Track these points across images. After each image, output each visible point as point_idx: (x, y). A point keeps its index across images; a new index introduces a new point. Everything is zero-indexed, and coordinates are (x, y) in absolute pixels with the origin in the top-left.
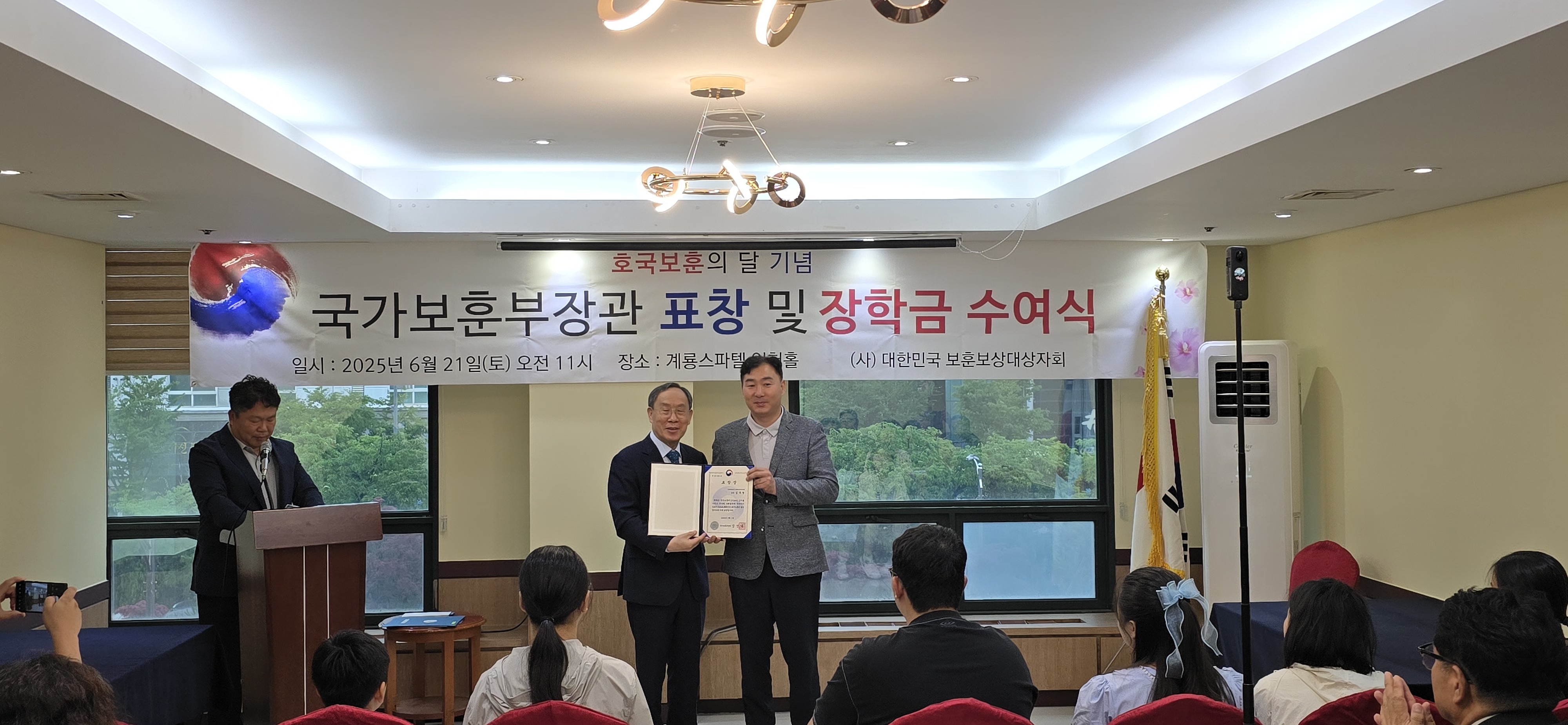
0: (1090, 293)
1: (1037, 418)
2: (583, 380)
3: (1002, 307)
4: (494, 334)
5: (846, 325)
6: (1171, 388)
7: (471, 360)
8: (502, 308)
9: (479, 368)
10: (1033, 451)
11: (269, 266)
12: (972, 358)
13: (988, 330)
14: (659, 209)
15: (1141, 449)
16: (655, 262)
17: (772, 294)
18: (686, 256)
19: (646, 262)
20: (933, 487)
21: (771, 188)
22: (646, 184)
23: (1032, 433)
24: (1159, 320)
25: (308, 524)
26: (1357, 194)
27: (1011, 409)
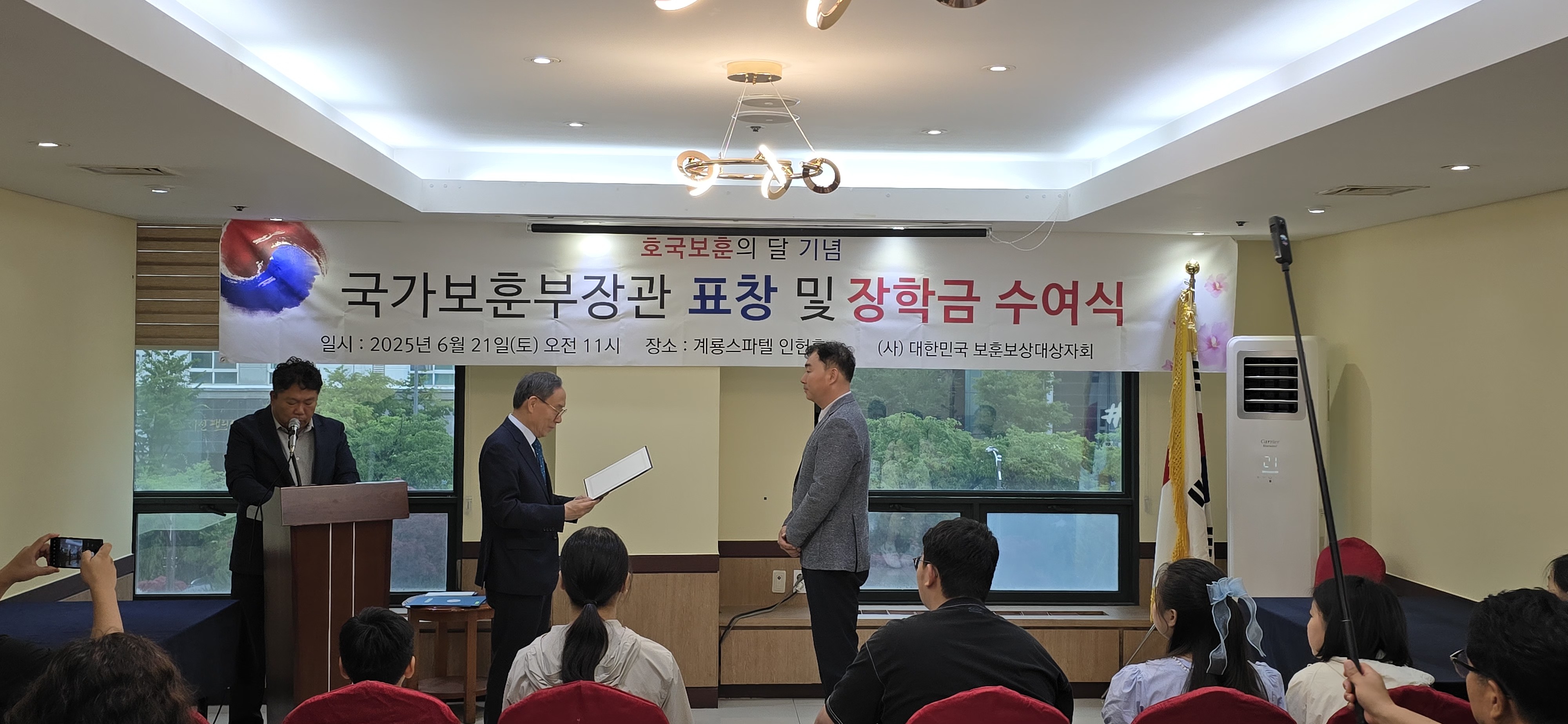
0: (1120, 285)
1: (1056, 411)
2: (610, 363)
3: (1031, 297)
4: (523, 316)
5: (874, 313)
6: (1199, 382)
7: (499, 341)
8: (531, 289)
9: (507, 349)
10: (1052, 444)
11: (299, 244)
12: (1000, 348)
13: (1016, 321)
14: (693, 193)
15: (1168, 442)
16: (685, 246)
17: (800, 281)
18: (715, 241)
19: (675, 247)
20: (951, 478)
21: (806, 174)
22: (682, 167)
23: (1051, 426)
24: (1189, 314)
25: (335, 501)
26: (1393, 191)
27: (1031, 402)
